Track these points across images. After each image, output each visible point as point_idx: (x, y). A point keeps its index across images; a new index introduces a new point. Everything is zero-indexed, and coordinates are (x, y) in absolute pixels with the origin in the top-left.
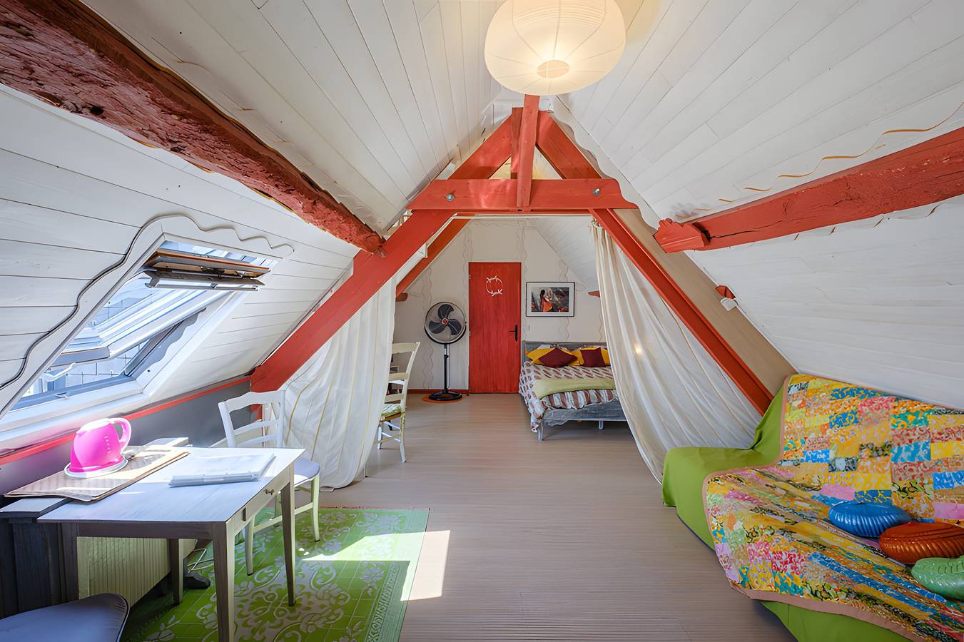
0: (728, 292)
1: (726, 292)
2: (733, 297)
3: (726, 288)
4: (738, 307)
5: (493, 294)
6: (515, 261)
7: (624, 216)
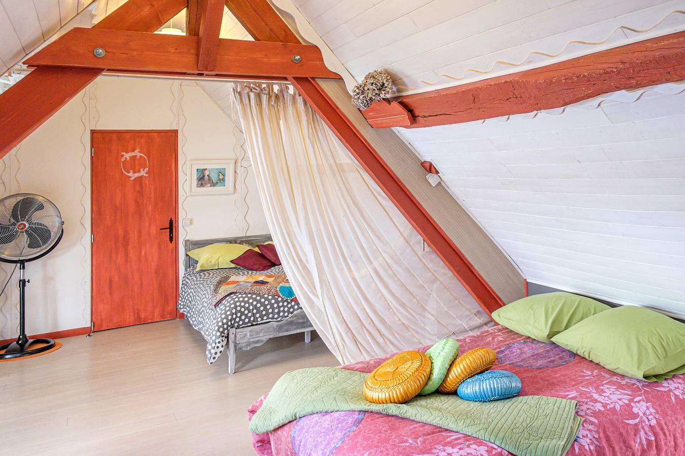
0: (432, 168)
1: (430, 168)
2: (437, 172)
3: (431, 165)
4: (442, 183)
5: (133, 176)
6: (168, 128)
7: (328, 88)
